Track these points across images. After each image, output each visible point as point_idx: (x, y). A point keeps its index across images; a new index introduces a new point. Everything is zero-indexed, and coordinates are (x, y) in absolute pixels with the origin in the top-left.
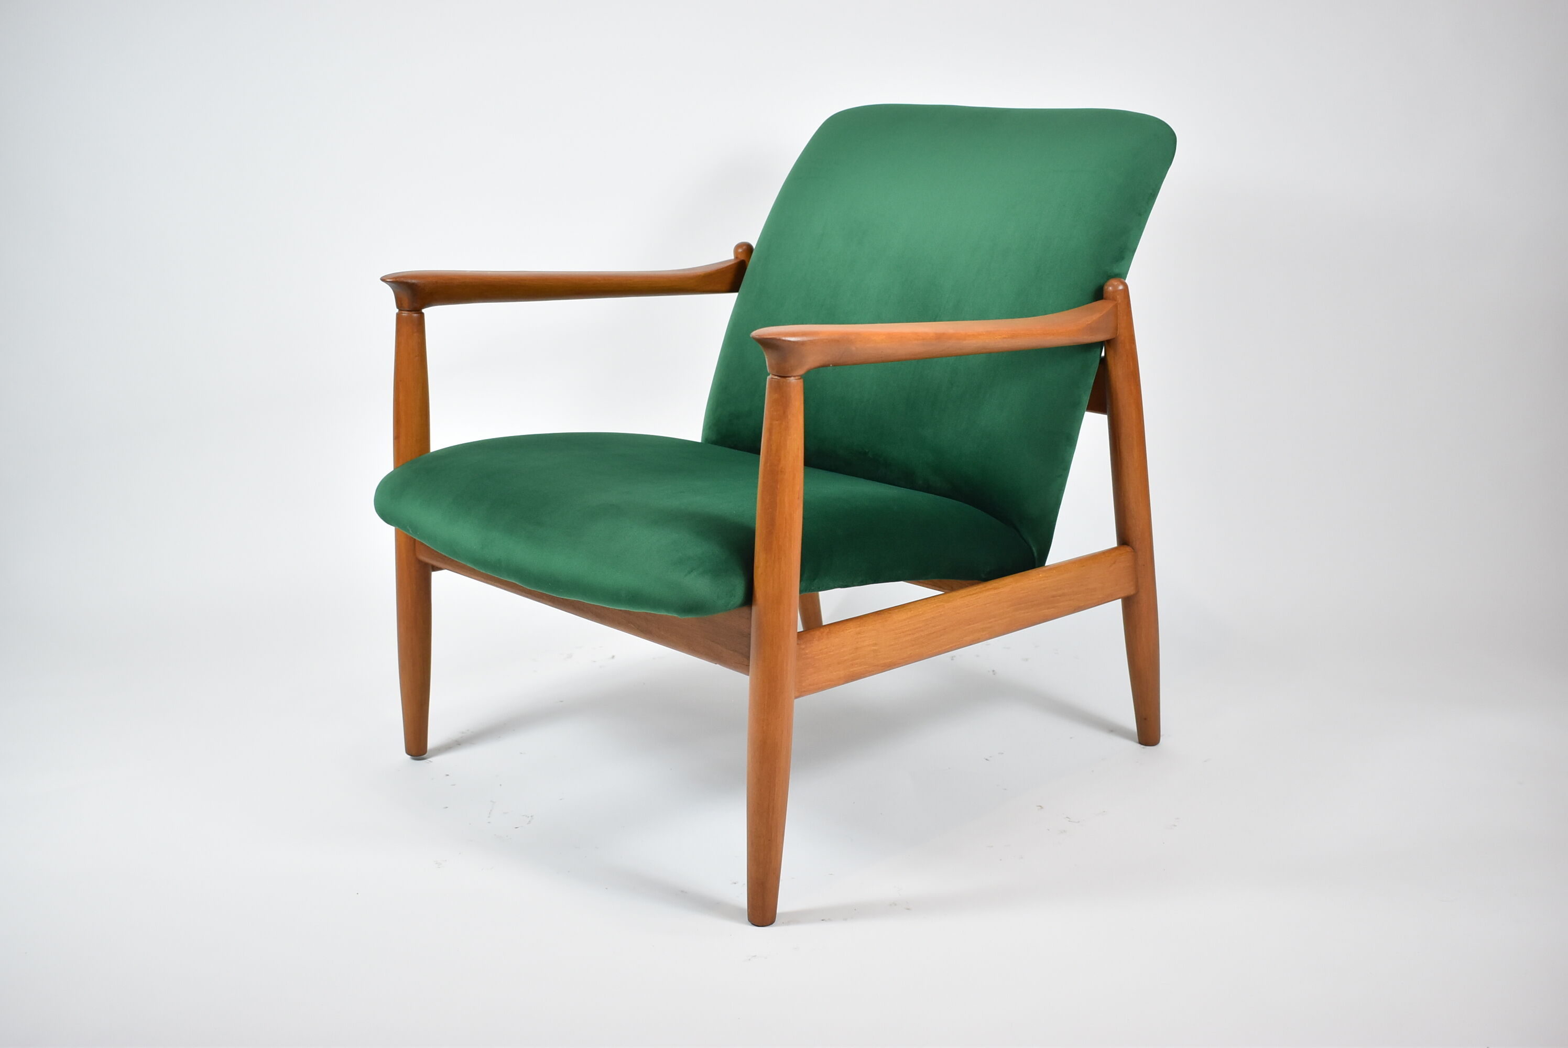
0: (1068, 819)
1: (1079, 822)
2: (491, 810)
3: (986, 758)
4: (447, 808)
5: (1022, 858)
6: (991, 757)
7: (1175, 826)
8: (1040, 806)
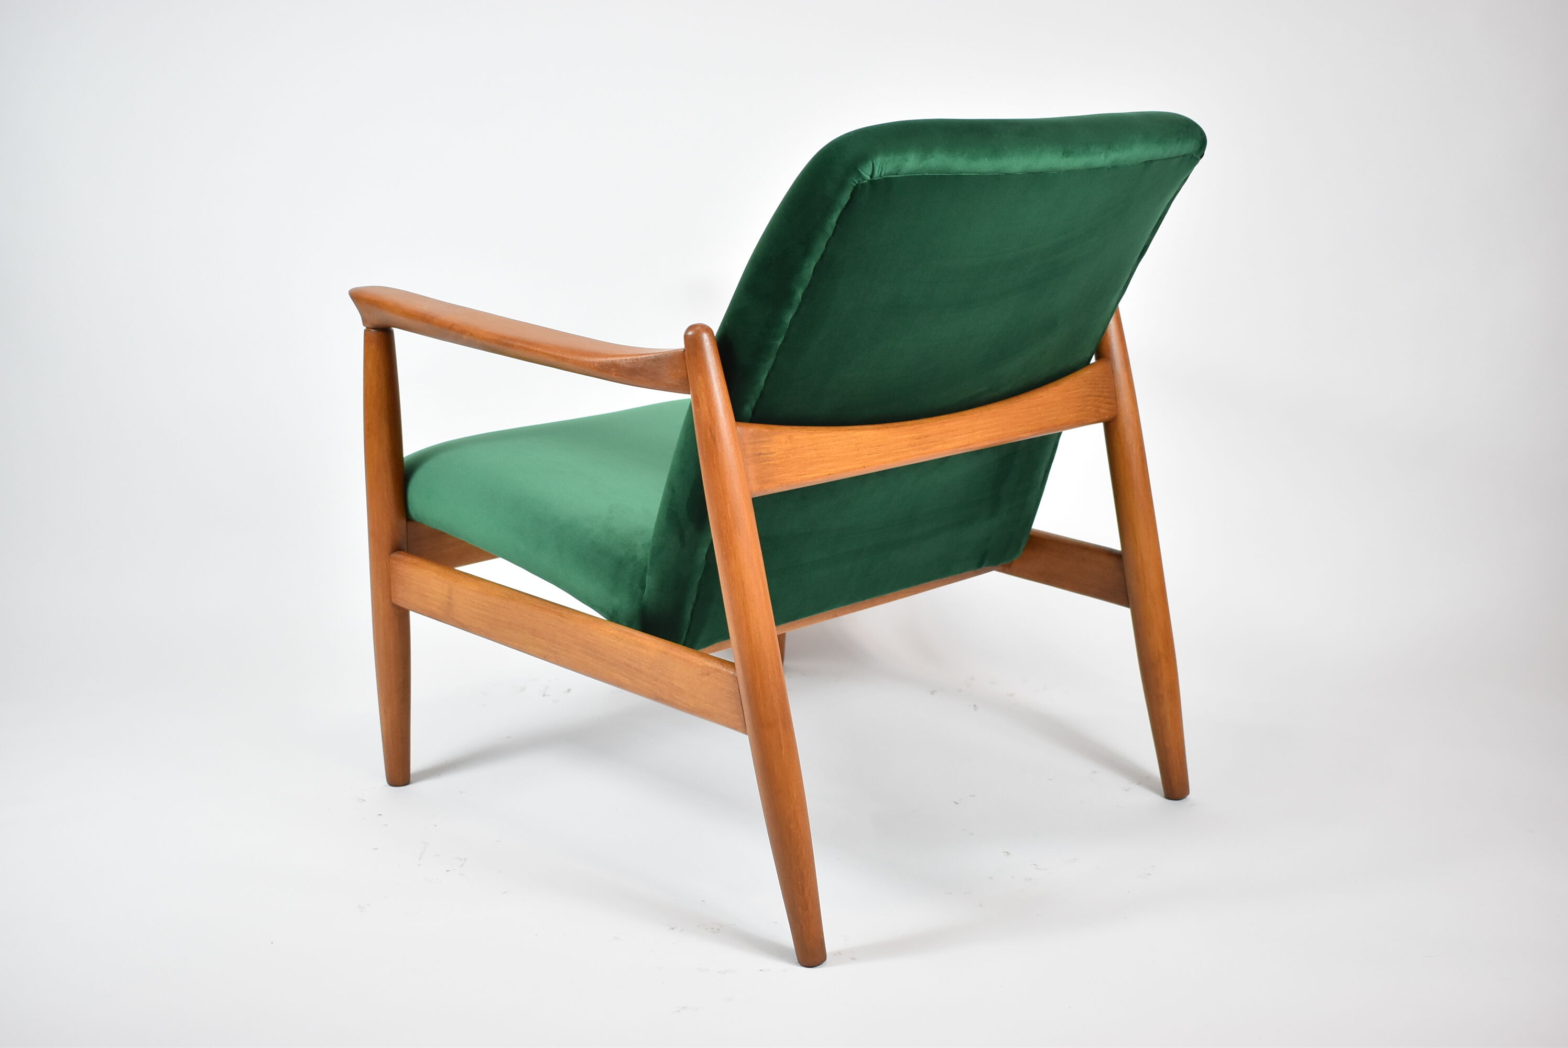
0: (1036, 867)
1: (1046, 869)
2: (423, 852)
3: (955, 801)
4: (376, 849)
5: (981, 906)
6: (961, 800)
7: (1149, 874)
8: (1007, 852)
